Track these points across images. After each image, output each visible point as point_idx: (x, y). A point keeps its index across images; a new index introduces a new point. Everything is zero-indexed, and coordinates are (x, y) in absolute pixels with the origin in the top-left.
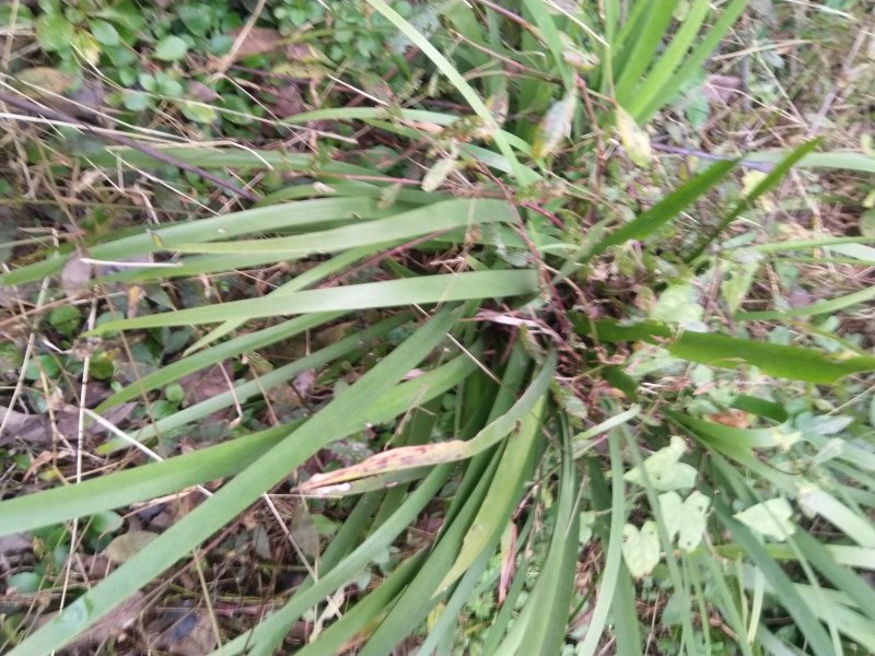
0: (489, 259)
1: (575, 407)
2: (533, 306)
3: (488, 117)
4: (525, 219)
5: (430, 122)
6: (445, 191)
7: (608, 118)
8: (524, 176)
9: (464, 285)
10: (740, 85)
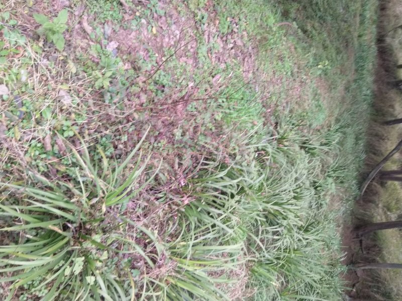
0: (74, 215)
1: (72, 243)
2: (75, 225)
3: (85, 195)
4: (81, 212)
5: (76, 192)
6: (73, 203)
7: (102, 203)
8: (85, 205)
9: (69, 216)
10: (136, 207)
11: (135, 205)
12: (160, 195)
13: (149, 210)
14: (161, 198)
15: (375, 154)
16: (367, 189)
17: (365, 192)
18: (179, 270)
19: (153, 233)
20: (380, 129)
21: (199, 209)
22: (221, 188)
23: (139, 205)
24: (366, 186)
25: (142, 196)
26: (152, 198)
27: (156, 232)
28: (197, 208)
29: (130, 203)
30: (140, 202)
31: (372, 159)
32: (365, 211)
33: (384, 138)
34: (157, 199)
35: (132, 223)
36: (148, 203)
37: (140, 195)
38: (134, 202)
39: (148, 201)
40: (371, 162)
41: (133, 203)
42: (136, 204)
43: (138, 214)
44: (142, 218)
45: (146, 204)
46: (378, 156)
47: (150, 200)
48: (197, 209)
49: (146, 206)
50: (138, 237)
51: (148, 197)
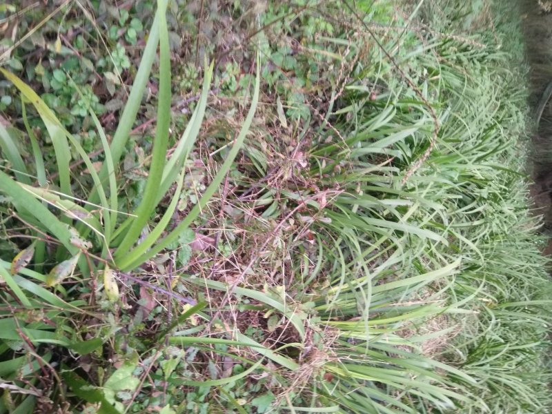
10: (215, 244)
11: (212, 240)
12: (263, 201)
13: (250, 242)
14: (267, 206)
15: (540, 62)
16: (543, 116)
17: (541, 120)
18: (344, 343)
19: (276, 294)
20: (539, 23)
21: (355, 210)
22: (387, 152)
23: (223, 237)
24: (541, 112)
25: (221, 214)
26: (249, 212)
27: (281, 289)
28: (349, 206)
29: (199, 240)
30: (220, 230)
31: (539, 71)
32: (547, 149)
33: (548, 34)
34: (261, 210)
35: (218, 285)
36: (242, 227)
37: (217, 212)
38: (206, 233)
39: (240, 221)
40: (538, 76)
41: (205, 237)
42: (215, 237)
43: (225, 258)
44: (238, 266)
45: (238, 231)
46: (547, 63)
47: (246, 218)
48: (351, 209)
49: (240, 235)
50: (242, 309)
51: (238, 212)
